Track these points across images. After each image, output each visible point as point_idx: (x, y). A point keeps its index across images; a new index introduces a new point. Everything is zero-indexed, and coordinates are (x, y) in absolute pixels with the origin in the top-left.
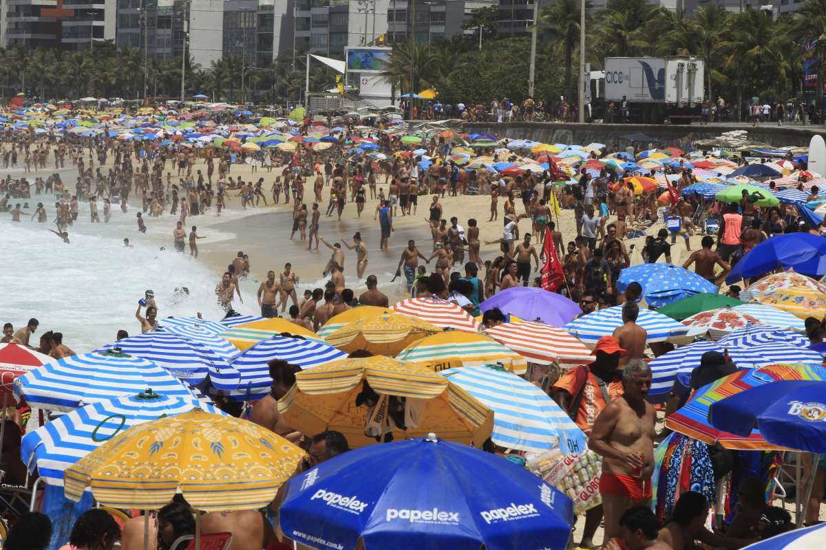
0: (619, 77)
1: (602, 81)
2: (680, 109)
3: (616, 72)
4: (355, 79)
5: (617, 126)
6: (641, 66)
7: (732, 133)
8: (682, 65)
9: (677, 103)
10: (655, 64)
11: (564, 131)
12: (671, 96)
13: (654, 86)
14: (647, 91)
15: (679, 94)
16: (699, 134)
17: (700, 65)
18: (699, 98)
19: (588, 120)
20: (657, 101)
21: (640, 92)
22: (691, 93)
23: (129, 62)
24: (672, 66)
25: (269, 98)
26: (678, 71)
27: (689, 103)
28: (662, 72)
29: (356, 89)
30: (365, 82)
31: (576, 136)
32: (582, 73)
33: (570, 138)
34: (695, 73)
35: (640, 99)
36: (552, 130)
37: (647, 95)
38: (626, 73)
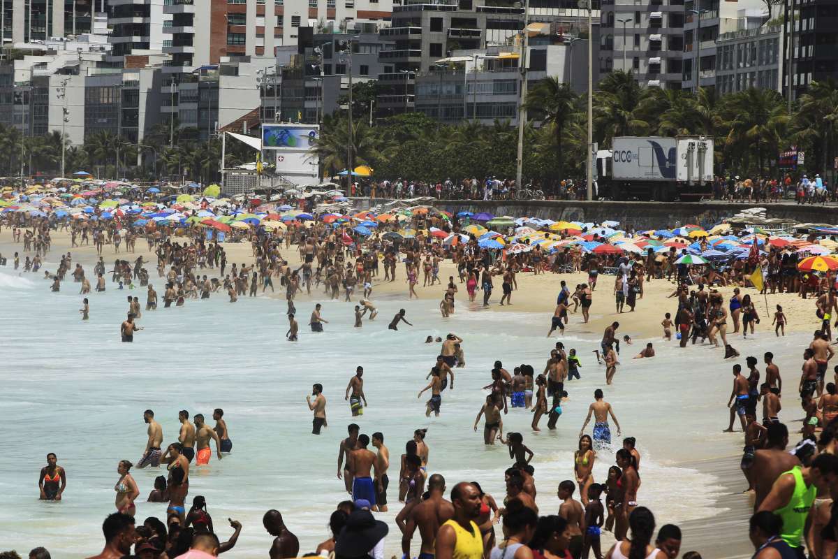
0: (628, 157)
1: (609, 161)
2: (692, 187)
3: (624, 152)
4: (270, 156)
5: (629, 204)
6: (651, 145)
7: (751, 210)
8: (693, 144)
9: (688, 182)
10: (666, 144)
11: (575, 209)
12: (682, 174)
13: (665, 164)
14: (657, 170)
15: (690, 173)
16: (716, 212)
17: (710, 144)
18: (709, 177)
19: (595, 198)
20: (668, 179)
21: (650, 170)
22: (701, 171)
23: (5, 140)
24: (683, 146)
25: (138, 173)
26: (689, 151)
27: (700, 181)
28: (673, 152)
29: (272, 166)
30: (281, 159)
31: (588, 213)
32: (591, 152)
33: (581, 215)
34: (704, 153)
35: (650, 177)
36: (560, 208)
37: (657, 174)
38: (634, 152)
